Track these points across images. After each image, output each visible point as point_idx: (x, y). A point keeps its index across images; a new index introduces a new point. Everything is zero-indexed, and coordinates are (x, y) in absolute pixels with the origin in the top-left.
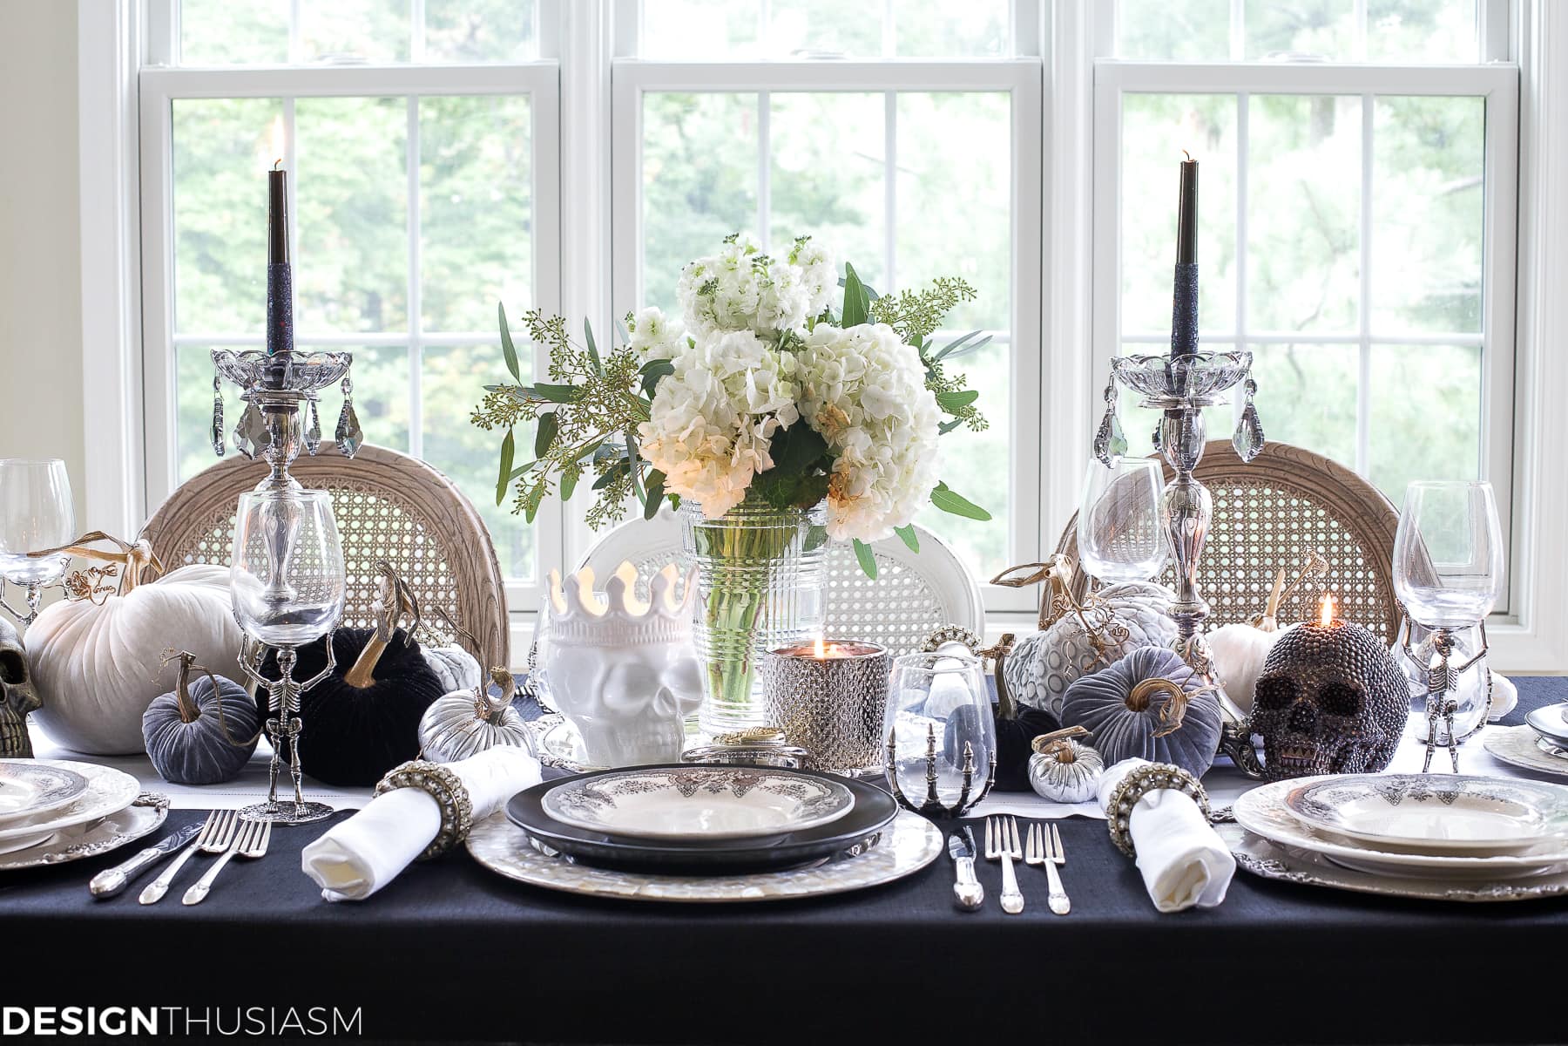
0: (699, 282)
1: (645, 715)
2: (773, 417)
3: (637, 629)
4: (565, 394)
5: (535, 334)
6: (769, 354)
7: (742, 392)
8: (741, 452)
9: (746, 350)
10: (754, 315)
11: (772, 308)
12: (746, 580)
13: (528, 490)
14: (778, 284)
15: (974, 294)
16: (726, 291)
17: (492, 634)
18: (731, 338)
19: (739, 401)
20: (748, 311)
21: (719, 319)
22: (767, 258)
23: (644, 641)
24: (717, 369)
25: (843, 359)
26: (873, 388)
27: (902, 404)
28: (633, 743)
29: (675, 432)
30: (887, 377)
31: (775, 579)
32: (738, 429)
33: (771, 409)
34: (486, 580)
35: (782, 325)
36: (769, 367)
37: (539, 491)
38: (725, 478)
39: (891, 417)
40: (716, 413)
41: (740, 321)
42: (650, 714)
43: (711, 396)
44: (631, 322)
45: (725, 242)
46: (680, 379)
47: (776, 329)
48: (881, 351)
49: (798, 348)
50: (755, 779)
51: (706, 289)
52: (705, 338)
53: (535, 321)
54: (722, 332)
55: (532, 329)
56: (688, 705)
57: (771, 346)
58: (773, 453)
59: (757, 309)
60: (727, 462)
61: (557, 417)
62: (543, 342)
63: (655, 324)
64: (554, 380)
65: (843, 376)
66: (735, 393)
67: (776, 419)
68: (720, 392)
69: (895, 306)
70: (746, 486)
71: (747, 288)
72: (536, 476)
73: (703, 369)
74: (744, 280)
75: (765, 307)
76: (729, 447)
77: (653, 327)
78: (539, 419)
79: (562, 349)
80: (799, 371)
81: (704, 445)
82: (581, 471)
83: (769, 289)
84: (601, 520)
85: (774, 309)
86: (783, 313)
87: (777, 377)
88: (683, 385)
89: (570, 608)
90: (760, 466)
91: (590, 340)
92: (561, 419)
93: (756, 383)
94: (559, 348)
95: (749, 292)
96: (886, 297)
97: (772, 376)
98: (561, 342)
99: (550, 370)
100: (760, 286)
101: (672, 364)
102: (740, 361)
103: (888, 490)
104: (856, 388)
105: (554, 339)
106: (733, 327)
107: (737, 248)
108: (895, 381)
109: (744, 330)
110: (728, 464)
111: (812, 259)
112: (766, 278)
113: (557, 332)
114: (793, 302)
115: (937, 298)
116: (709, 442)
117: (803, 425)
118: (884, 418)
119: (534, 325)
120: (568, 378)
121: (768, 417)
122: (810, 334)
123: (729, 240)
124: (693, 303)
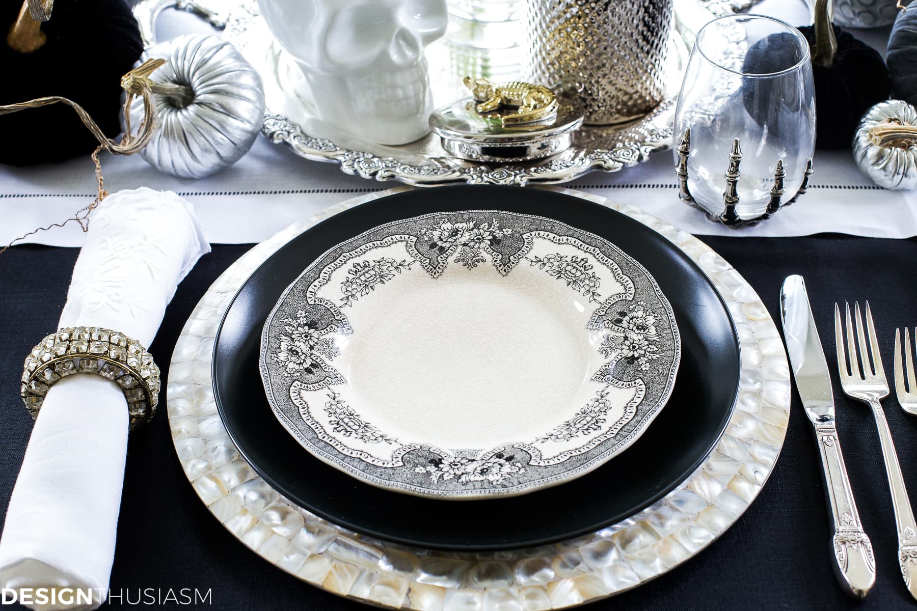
1: (382, 64)
42: (386, 64)
50: (518, 239)
56: (431, 37)
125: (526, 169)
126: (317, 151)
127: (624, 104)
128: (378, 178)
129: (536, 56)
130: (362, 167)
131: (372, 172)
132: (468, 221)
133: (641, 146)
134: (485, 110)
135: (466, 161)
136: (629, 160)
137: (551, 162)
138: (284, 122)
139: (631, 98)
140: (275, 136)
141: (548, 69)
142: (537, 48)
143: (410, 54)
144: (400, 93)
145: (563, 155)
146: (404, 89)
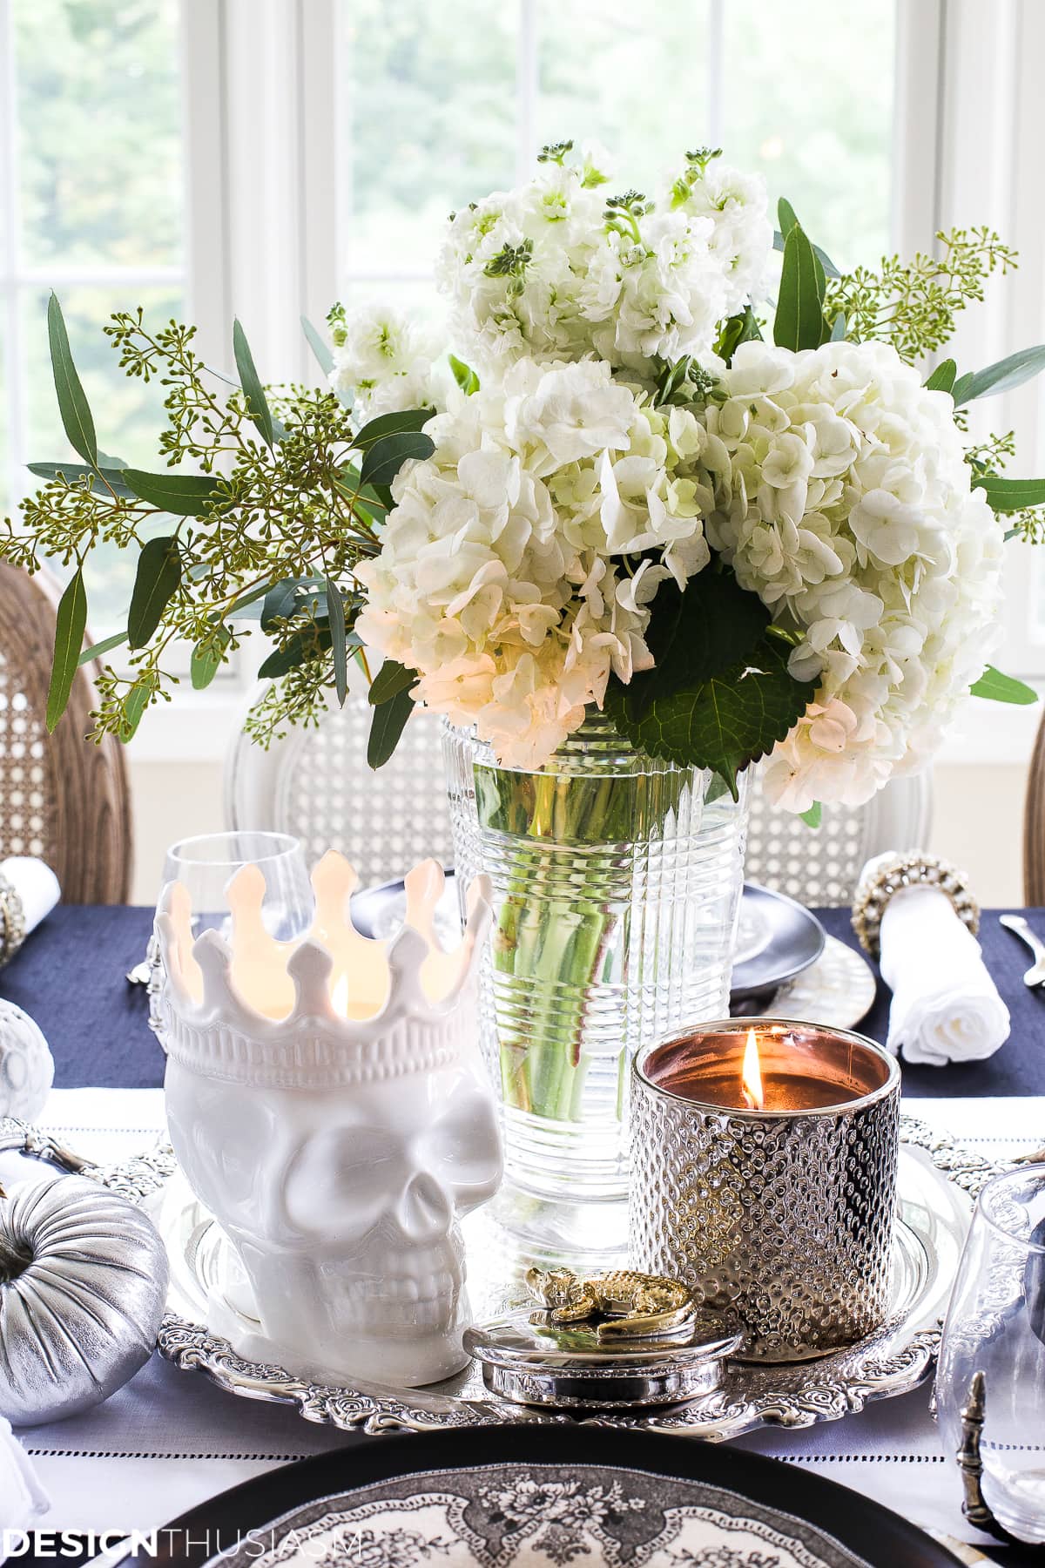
0: (490, 249)
1: (383, 1236)
2: (656, 561)
3: (359, 1051)
4: (195, 495)
5: (131, 364)
6: (646, 417)
7: (590, 507)
8: (584, 637)
9: (593, 406)
10: (607, 325)
11: (649, 309)
12: (578, 871)
13: (122, 691)
14: (665, 255)
15: (1013, 259)
16: (545, 270)
18: (562, 381)
19: (583, 525)
20: (593, 314)
21: (530, 331)
22: (640, 198)
23: (376, 1074)
24: (530, 450)
25: (809, 428)
26: (877, 497)
27: (938, 530)
28: (355, 1292)
29: (436, 594)
30: (906, 471)
31: (646, 868)
32: (577, 588)
33: (653, 543)
35: (671, 349)
36: (642, 448)
37: (146, 689)
38: (550, 693)
39: (912, 562)
40: (530, 551)
41: (576, 339)
42: (393, 1234)
43: (519, 514)
44: (338, 323)
45: (543, 158)
46: (447, 470)
47: (657, 359)
48: (882, 406)
49: (705, 396)
50: (655, 1518)
51: (506, 263)
52: (501, 370)
53: (128, 335)
54: (538, 364)
55: (124, 351)
56: (471, 1198)
57: (646, 393)
58: (653, 638)
59: (616, 310)
60: (554, 657)
61: (180, 547)
62: (147, 379)
63: (389, 331)
64: (171, 464)
65: (808, 465)
66: (575, 506)
67: (664, 564)
68: (540, 504)
69: (873, 292)
70: (590, 701)
71: (593, 263)
72: (138, 660)
73: (499, 450)
74: (586, 247)
75: (634, 307)
76: (559, 626)
77: (384, 339)
78: (142, 545)
79: (190, 393)
80: (710, 451)
81: (502, 623)
82: (230, 644)
83: (644, 268)
84: (278, 729)
85: (654, 311)
86: (673, 320)
87: (664, 469)
88: (455, 484)
89: (211, 999)
90: (626, 665)
91: (247, 371)
92: (188, 550)
93: (619, 484)
94: (183, 392)
95: (598, 272)
96: (857, 273)
97: (653, 466)
98: (187, 379)
99: (162, 440)
100: (624, 259)
101: (428, 428)
102: (583, 432)
103: (906, 716)
104: (839, 495)
105: (173, 373)
106: (564, 350)
107: (570, 174)
108: (920, 478)
109: (586, 359)
110: (558, 662)
111: (721, 200)
112: (637, 241)
113: (179, 357)
114: (694, 294)
115: (948, 272)
116: (514, 617)
117: (720, 572)
118: (899, 560)
119: (127, 343)
120: (201, 459)
121: (647, 562)
122: (729, 366)
123: (549, 155)
124: (474, 293)
125: (638, 1421)
126: (260, 1382)
127: (814, 1324)
128: (367, 1430)
129: (657, 1236)
130: (339, 1409)
131: (357, 1417)
132: (568, 1481)
133: (848, 1387)
134: (565, 1318)
135: (529, 1406)
136: (828, 1408)
137: (684, 1411)
138: (201, 1335)
139: (826, 1314)
140: (183, 1355)
141: (678, 1259)
142: (658, 1221)
143: (433, 1222)
144: (413, 1290)
145: (706, 1401)
146: (420, 1282)
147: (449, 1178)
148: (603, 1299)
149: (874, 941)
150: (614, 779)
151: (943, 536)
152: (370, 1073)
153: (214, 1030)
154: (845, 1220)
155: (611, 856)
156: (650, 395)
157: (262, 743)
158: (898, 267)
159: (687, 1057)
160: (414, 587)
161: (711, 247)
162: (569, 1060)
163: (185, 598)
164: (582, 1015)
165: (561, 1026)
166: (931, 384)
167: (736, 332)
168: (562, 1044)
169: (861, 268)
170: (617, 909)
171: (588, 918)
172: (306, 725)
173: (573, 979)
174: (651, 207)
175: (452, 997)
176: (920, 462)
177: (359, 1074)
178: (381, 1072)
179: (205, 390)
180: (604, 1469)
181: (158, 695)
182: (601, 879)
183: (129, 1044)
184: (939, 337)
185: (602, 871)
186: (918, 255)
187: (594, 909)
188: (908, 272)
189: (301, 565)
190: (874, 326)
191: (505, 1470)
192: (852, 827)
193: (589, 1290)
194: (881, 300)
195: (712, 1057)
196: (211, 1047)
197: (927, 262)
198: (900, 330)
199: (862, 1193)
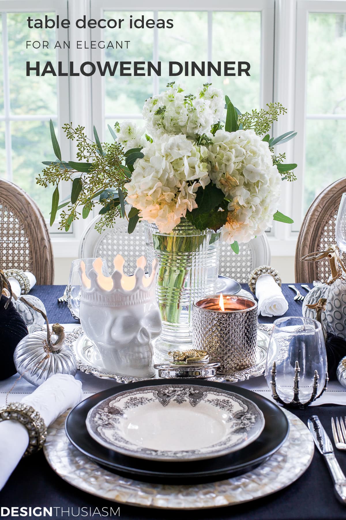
0: (156, 108)
1: (134, 343)
2: (198, 182)
3: (128, 298)
4: (86, 168)
5: (69, 136)
6: (195, 148)
7: (182, 169)
8: (181, 200)
9: (182, 145)
10: (185, 126)
11: (195, 122)
13: (67, 217)
14: (198, 109)
15: (286, 111)
16: (169, 113)
17: (46, 264)
18: (174, 139)
19: (180, 173)
20: (182, 124)
21: (166, 128)
22: (192, 96)
23: (132, 304)
24: (167, 156)
25: (233, 150)
26: (250, 166)
27: (264, 174)
28: (127, 357)
29: (145, 190)
30: (257, 160)
32: (179, 188)
33: (197, 178)
34: (43, 239)
35: (200, 132)
36: (194, 155)
37: (73, 216)
38: (172, 214)
39: (258, 182)
40: (167, 180)
41: (177, 130)
42: (136, 342)
43: (165, 171)
44: (118, 127)
45: (168, 86)
46: (147, 161)
47: (197, 134)
48: (251, 145)
49: (208, 143)
50: (201, 394)
51: (160, 112)
52: (159, 138)
53: (69, 129)
54: (169, 135)
55: (67, 133)
56: (155, 335)
57: (195, 142)
58: (197, 200)
59: (187, 123)
60: (174, 206)
61: (82, 180)
62: (73, 140)
63: (131, 128)
64: (79, 160)
65: (233, 159)
66: (178, 169)
67: (199, 183)
68: (170, 168)
69: (250, 119)
70: (182, 216)
71: (181, 111)
72: (70, 209)
73: (160, 155)
74: (179, 107)
75: (191, 122)
76: (175, 198)
77: (130, 130)
78: (72, 181)
79: (83, 143)
80: (210, 156)
81: (161, 197)
82: (93, 205)
83: (194, 112)
84: (103, 228)
85: (196, 123)
86: (201, 125)
87: (199, 160)
88: (149, 164)
89: (92, 286)
90: (191, 207)
91: (97, 138)
92: (84, 181)
93: (189, 164)
94: (81, 143)
95: (183, 114)
96: (246, 114)
97: (196, 159)
98: (83, 140)
99: (77, 154)
100: (189, 110)
101: (142, 151)
102: (180, 151)
103: (257, 220)
104: (241, 166)
105: (79, 138)
106: (174, 132)
107: (175, 90)
108: (260, 162)
109: (180, 134)
110: (174, 207)
111: (212, 95)
112: (192, 106)
113: (80, 134)
114: (206, 119)
115: (269, 114)
116: (164, 195)
117: (213, 185)
118: (255, 181)
119: (68, 131)
120: (86, 159)
121: (195, 182)
122: (214, 136)
123: (169, 85)
124: (152, 119)
126: (106, 375)
128: (132, 382)
130: (125, 379)
131: (130, 381)
132: (181, 388)
133: (246, 375)
136: (241, 378)
138: (90, 367)
142: (200, 340)
143: (146, 340)
144: (142, 356)
145: (211, 378)
146: (143, 354)
147: (150, 330)
148: (187, 356)
149: (254, 289)
150: (187, 237)
151: (266, 176)
152: (131, 303)
153: (93, 293)
154: (245, 338)
155: (187, 255)
156: (196, 143)
157: (99, 232)
158: (256, 112)
159: (206, 304)
160: (140, 189)
161: (210, 107)
162: (177, 307)
163: (83, 193)
164: (180, 296)
165: (175, 299)
166: (264, 140)
167: (216, 128)
168: (175, 303)
169: (247, 112)
170: (189, 269)
171: (181, 271)
172: (110, 227)
173: (178, 287)
174: (195, 98)
175: (150, 286)
176: (260, 158)
177: (128, 304)
178: (133, 303)
179: (87, 142)
180: (189, 385)
181: (75, 218)
182: (184, 261)
183: (60, 315)
184: (266, 130)
185: (184, 259)
186: (262, 109)
187: (183, 269)
188: (259, 113)
189: (112, 185)
190: (250, 127)
191: (166, 386)
192: (249, 264)
193: (184, 354)
194: (252, 121)
195: (212, 304)
196: (92, 298)
197: (264, 111)
198: (257, 128)
199: (249, 332)
